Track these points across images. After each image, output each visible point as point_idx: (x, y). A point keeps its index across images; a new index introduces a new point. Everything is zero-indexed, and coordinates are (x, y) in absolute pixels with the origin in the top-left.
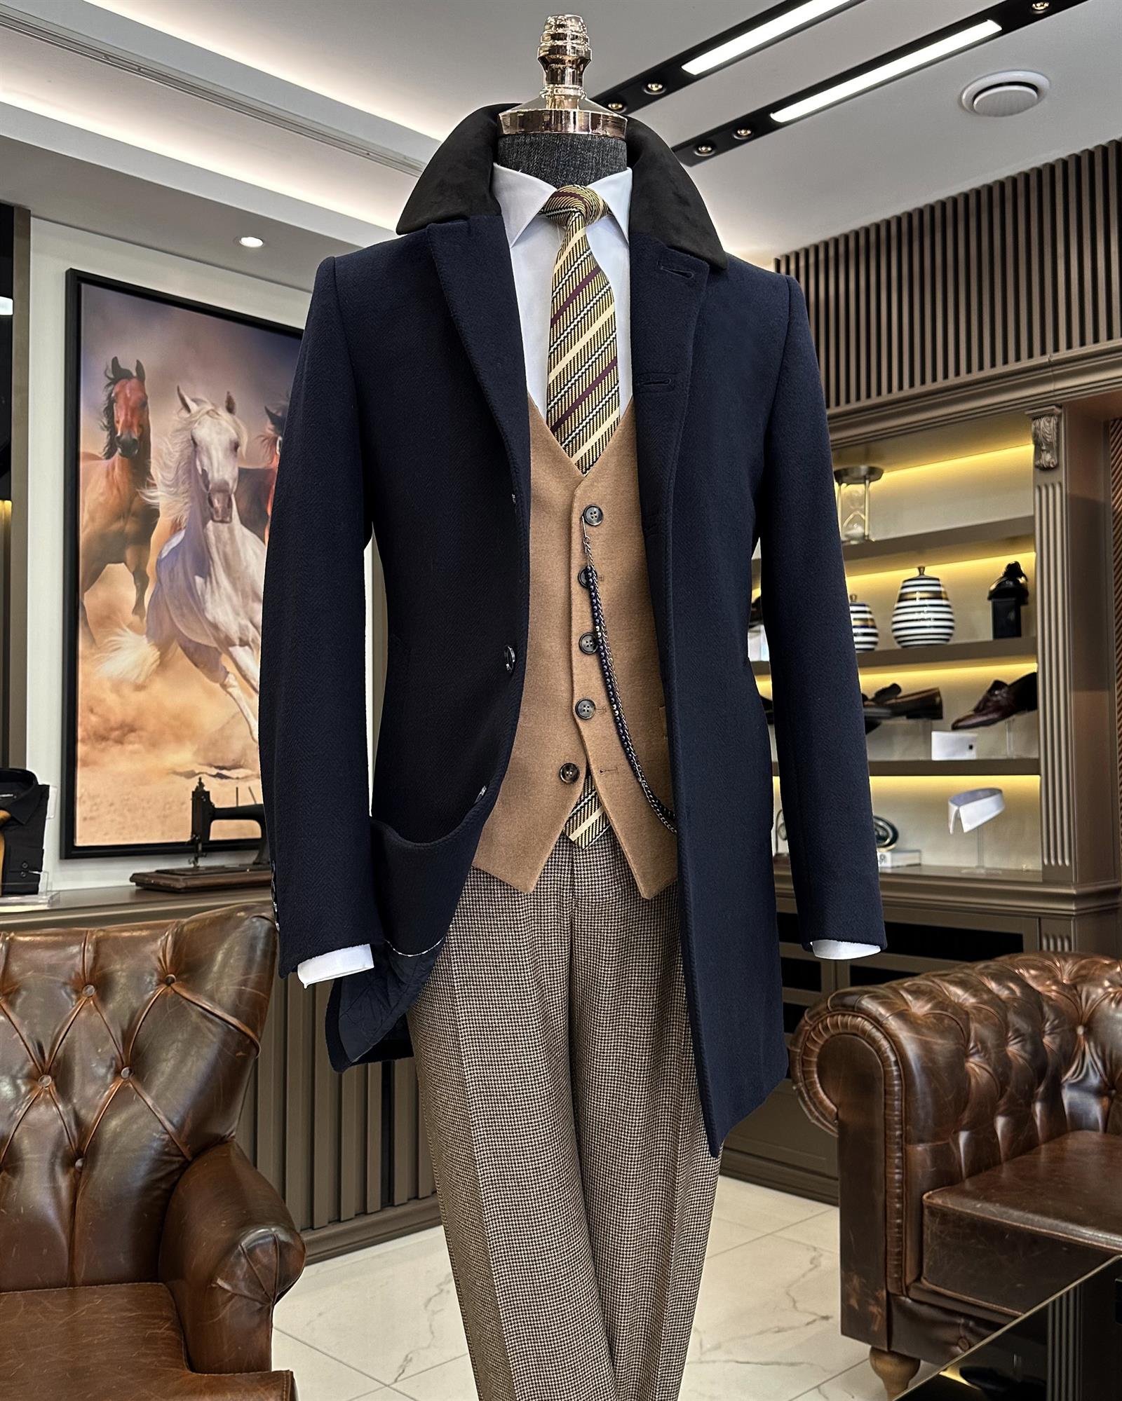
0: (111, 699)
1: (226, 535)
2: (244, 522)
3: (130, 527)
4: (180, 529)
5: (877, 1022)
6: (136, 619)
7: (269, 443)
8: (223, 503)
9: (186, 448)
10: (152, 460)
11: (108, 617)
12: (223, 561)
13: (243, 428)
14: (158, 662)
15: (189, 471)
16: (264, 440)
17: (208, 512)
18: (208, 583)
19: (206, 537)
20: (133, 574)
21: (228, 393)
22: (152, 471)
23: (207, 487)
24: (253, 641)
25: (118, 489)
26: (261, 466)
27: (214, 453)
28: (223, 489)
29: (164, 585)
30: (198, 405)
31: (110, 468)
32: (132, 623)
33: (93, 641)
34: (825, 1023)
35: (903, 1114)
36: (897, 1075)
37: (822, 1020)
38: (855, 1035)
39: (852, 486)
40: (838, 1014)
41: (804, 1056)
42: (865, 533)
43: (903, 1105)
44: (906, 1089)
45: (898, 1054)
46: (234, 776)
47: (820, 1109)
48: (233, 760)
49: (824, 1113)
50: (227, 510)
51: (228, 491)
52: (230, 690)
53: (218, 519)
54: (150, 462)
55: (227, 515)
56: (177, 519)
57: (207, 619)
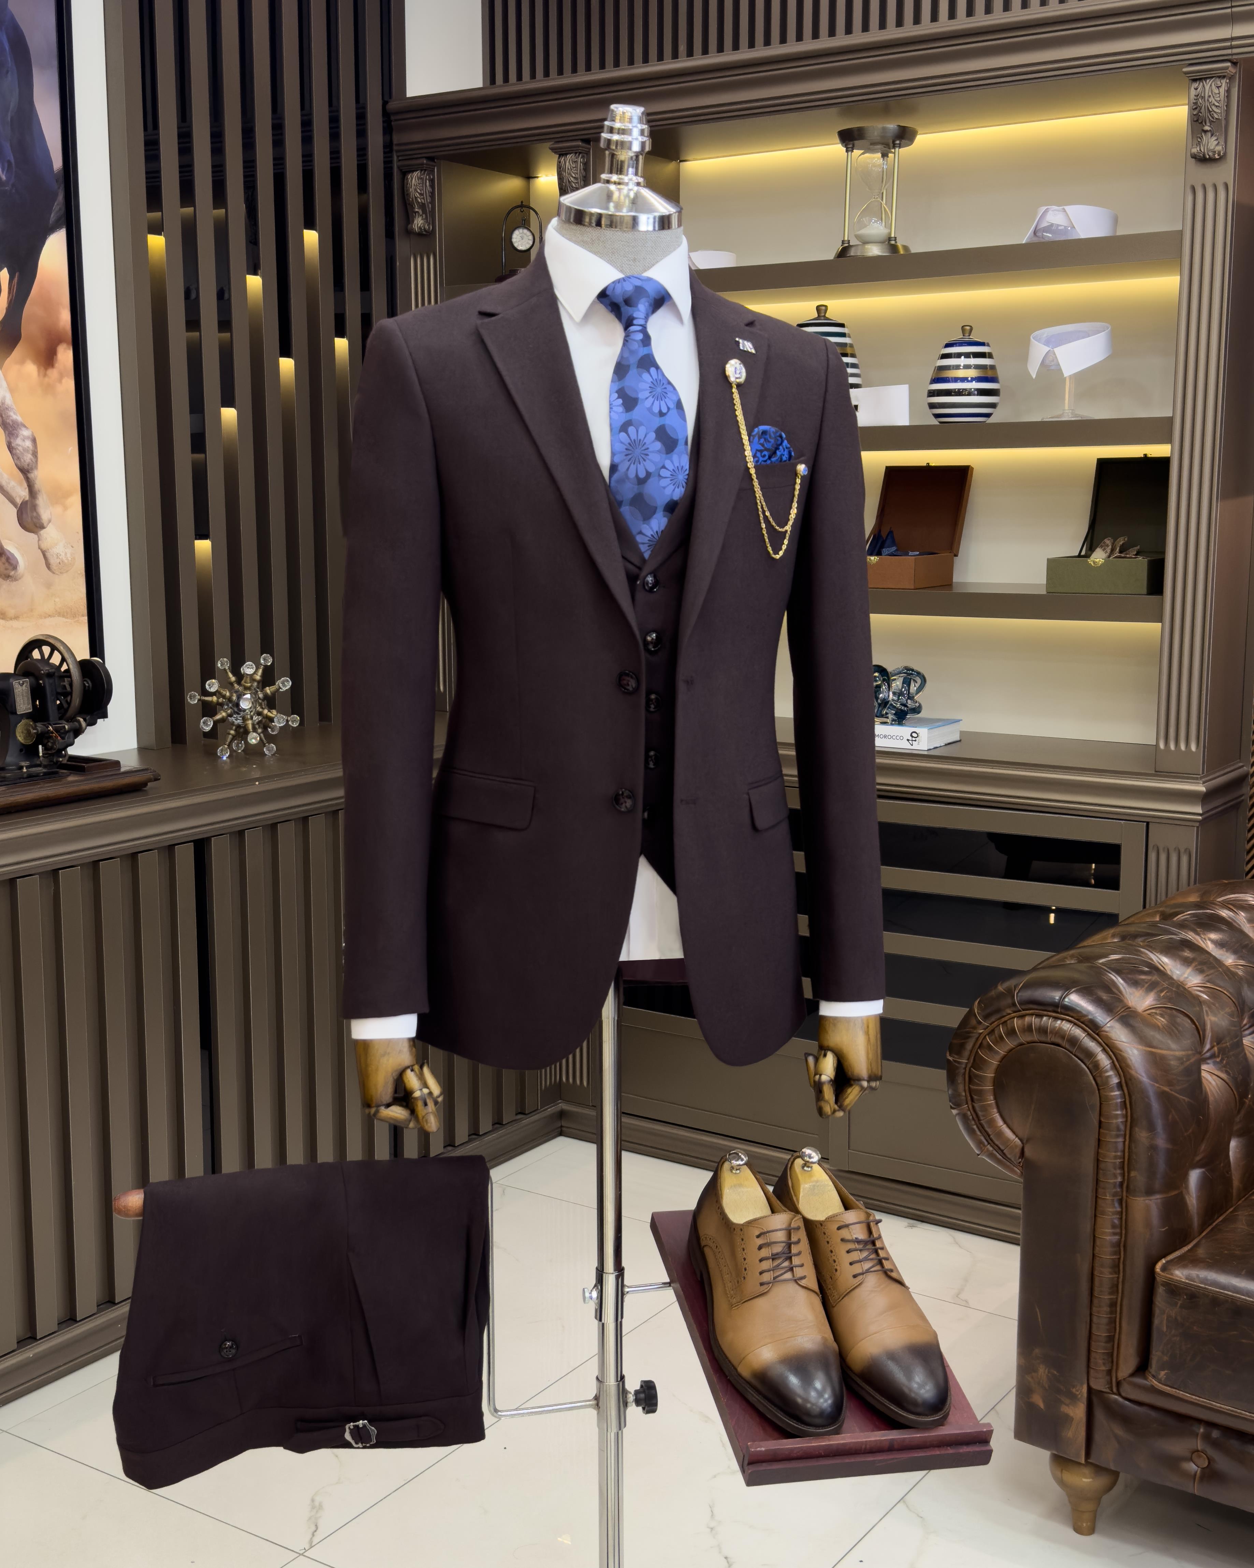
5: (1092, 1027)
34: (1009, 1026)
35: (1127, 1154)
36: (1121, 1102)
37: (1005, 1022)
38: (1058, 1045)
39: (867, 155)
40: (1032, 1015)
41: (972, 1069)
42: (890, 233)
43: (1127, 1143)
44: (1132, 1122)
45: (1122, 1074)
47: (997, 1142)
49: (1002, 1148)
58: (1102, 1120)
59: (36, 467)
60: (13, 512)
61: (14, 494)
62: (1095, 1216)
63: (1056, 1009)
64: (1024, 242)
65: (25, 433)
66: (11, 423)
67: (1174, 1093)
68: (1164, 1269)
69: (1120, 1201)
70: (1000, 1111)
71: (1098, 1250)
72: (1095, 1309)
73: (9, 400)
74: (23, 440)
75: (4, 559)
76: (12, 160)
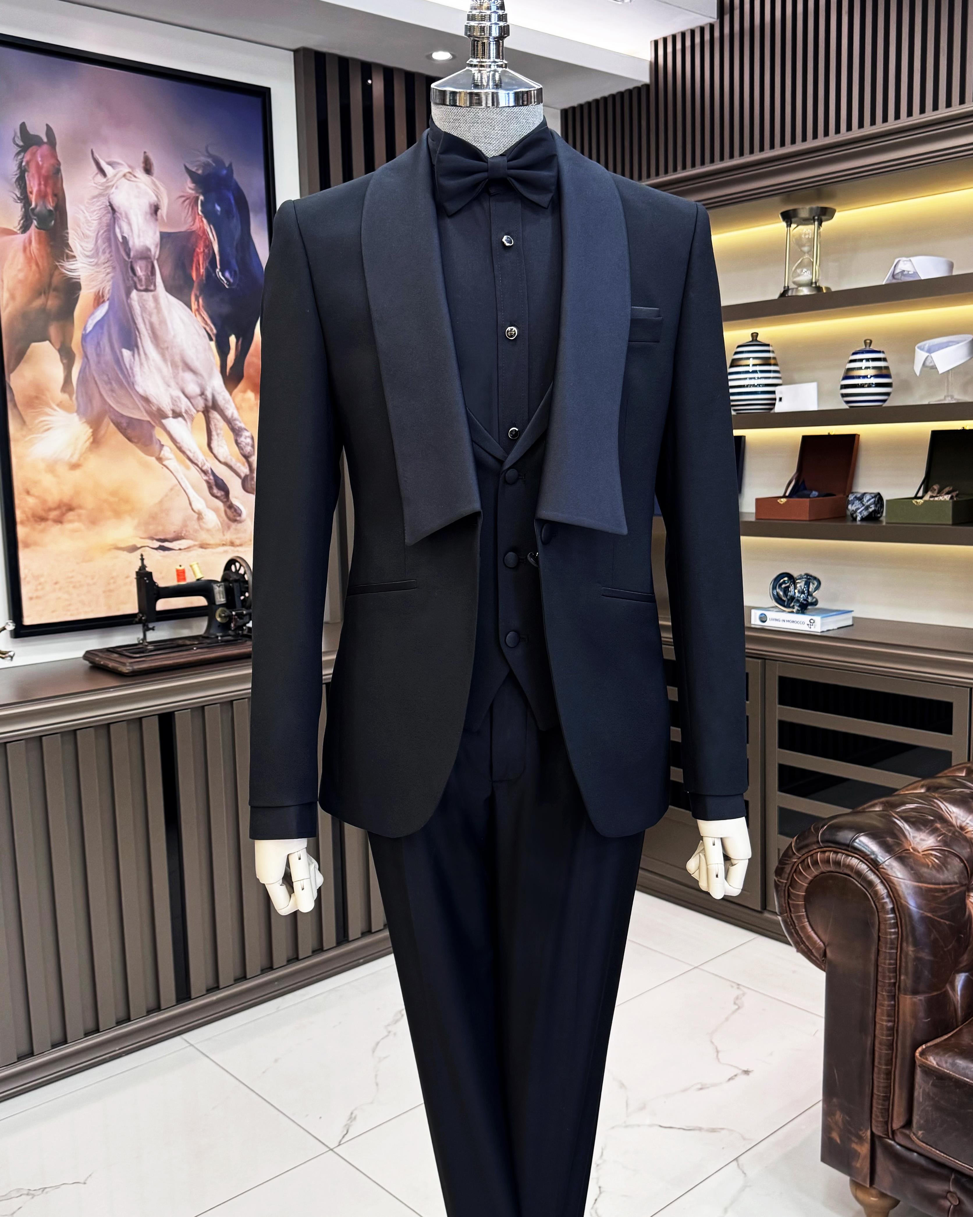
0: (47, 481)
1: (151, 304)
2: (170, 289)
3: (53, 303)
4: (104, 302)
5: (874, 864)
6: (65, 396)
7: (190, 204)
8: (145, 271)
9: (104, 216)
10: (70, 231)
11: (37, 398)
12: (150, 332)
13: (162, 189)
14: (91, 440)
15: (109, 240)
16: (184, 201)
17: (131, 282)
18: (136, 356)
19: (130, 307)
20: (60, 351)
21: (145, 152)
22: (71, 242)
23: (128, 255)
24: (186, 412)
25: (37, 265)
26: (183, 229)
27: (133, 219)
28: (145, 255)
29: (91, 362)
30: (113, 168)
31: (27, 241)
32: (61, 402)
33: (24, 422)
34: (814, 858)
35: (898, 962)
36: (894, 923)
37: (812, 855)
38: (849, 876)
39: (801, 227)
40: (831, 851)
41: (790, 886)
43: (898, 953)
44: (902, 938)
45: (895, 902)
46: (177, 549)
47: (807, 943)
48: (175, 532)
49: (811, 948)
50: (151, 278)
51: (150, 258)
52: (165, 463)
53: (142, 288)
54: (68, 233)
55: (151, 283)
56: (99, 292)
57: (138, 393)
58: (880, 935)
61: (239, 471)
62: (876, 1006)
63: (847, 848)
64: (883, 283)
65: (246, 434)
66: (237, 428)
67: (936, 918)
68: (922, 1054)
69: (893, 997)
70: (809, 921)
71: (877, 1032)
72: (875, 1075)
73: (236, 415)
74: (245, 438)
75: (233, 510)
76: (237, 269)
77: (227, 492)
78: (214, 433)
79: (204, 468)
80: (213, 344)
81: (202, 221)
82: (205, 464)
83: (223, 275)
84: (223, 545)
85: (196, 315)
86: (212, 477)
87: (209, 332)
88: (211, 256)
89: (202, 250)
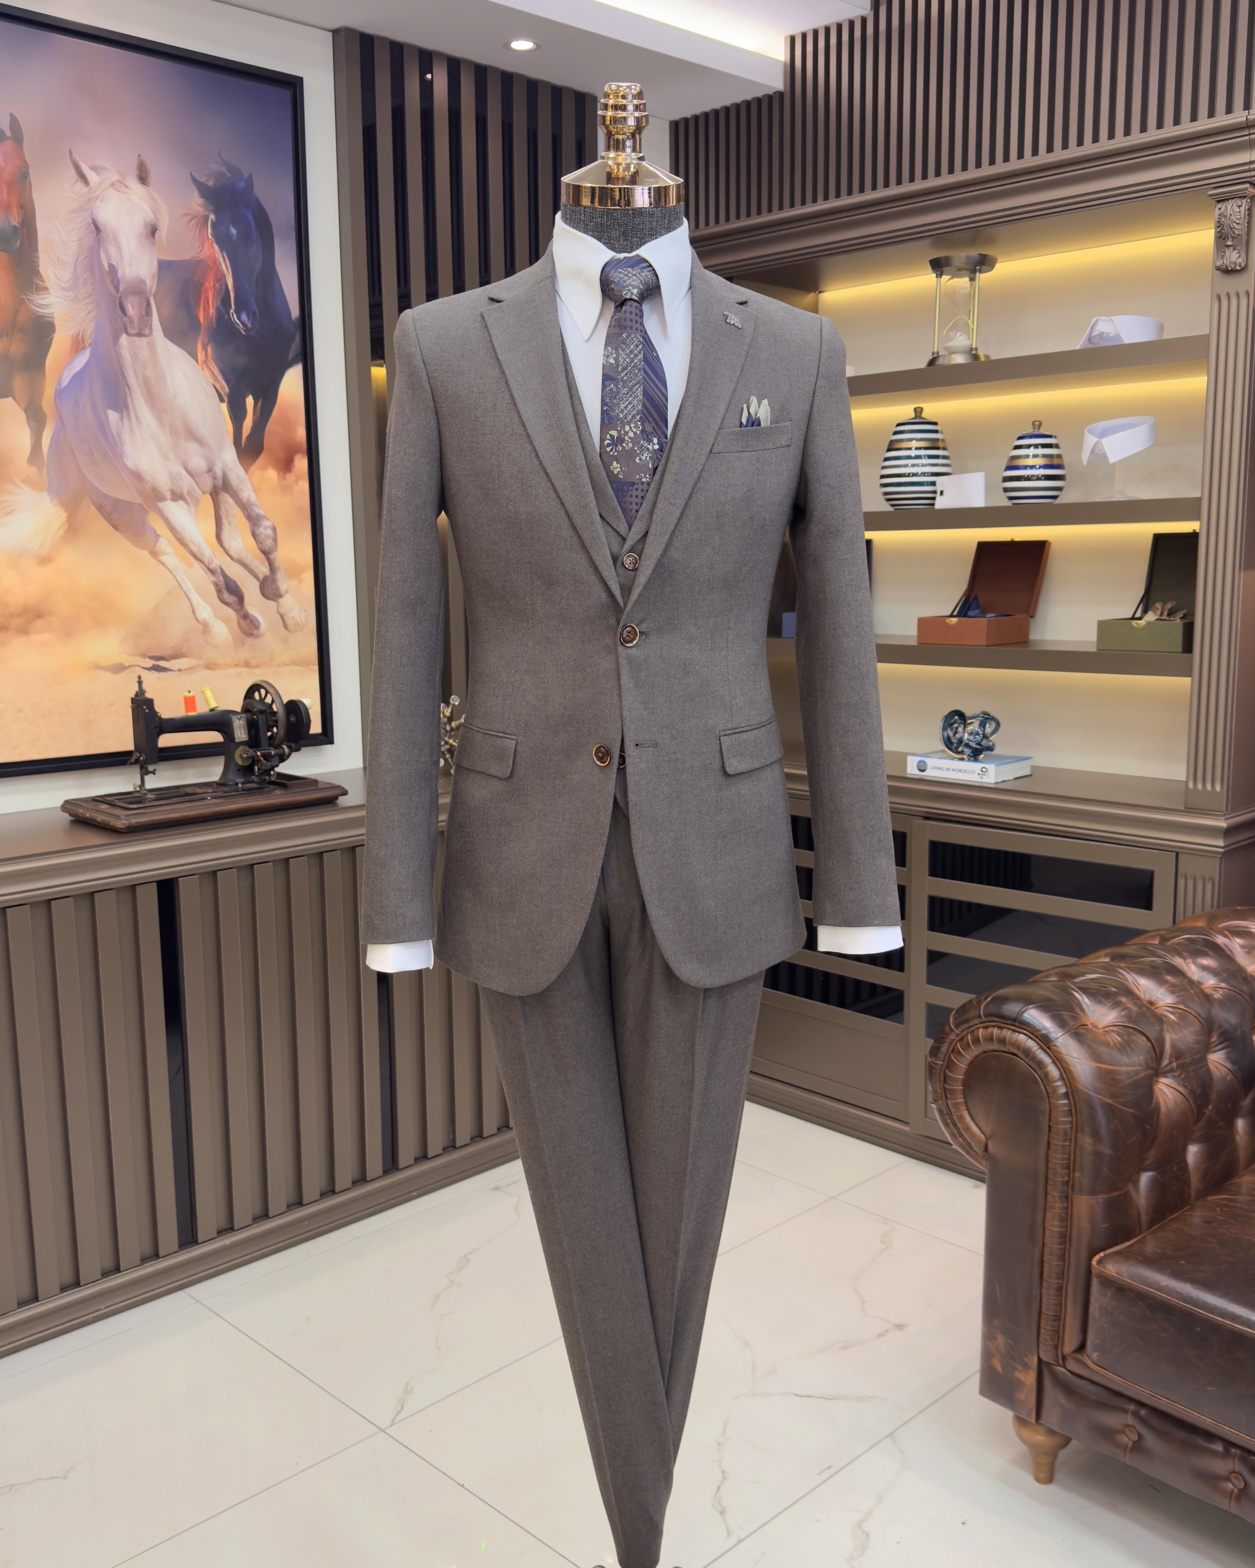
0: (9, 579)
1: (145, 353)
2: (169, 334)
3: (17, 347)
4: (84, 348)
5: (1045, 1041)
7: (197, 225)
8: (139, 310)
9: (85, 237)
12: (144, 389)
13: (161, 204)
14: (66, 527)
15: (92, 267)
17: (120, 324)
18: (125, 420)
19: (119, 356)
20: (26, 412)
21: (139, 155)
22: (42, 269)
23: (117, 288)
24: (189, 493)
27: (124, 241)
28: (138, 289)
29: (67, 425)
30: (99, 175)
32: (27, 476)
34: (975, 1035)
35: (1072, 1156)
36: (1067, 1110)
37: (972, 1032)
38: (1016, 1055)
39: (956, 280)
40: (994, 1026)
41: (946, 1070)
42: (972, 345)
43: (1072, 1146)
44: (1077, 1129)
45: (1069, 1085)
46: (176, 668)
47: (965, 1136)
48: (173, 647)
49: (970, 1141)
50: (146, 319)
51: (145, 293)
52: (163, 558)
53: (134, 332)
54: (38, 257)
55: (146, 326)
56: (79, 334)
57: (126, 466)
58: (1051, 1125)
59: (276, 550)
60: (256, 585)
61: (257, 571)
62: (1045, 1209)
63: (1015, 1023)
64: (1078, 348)
65: (267, 523)
66: (255, 515)
67: (1117, 1105)
68: (1100, 1262)
69: (1066, 1198)
70: (968, 1109)
71: (1047, 1240)
72: (1044, 1291)
73: (253, 498)
74: (265, 529)
75: (248, 621)
76: (257, 311)
77: (240, 598)
78: (225, 521)
79: (212, 566)
80: (224, 406)
81: (213, 247)
82: (212, 561)
83: (239, 318)
84: (236, 665)
85: (203, 369)
86: (221, 578)
87: (220, 390)
88: (223, 293)
89: (212, 284)
